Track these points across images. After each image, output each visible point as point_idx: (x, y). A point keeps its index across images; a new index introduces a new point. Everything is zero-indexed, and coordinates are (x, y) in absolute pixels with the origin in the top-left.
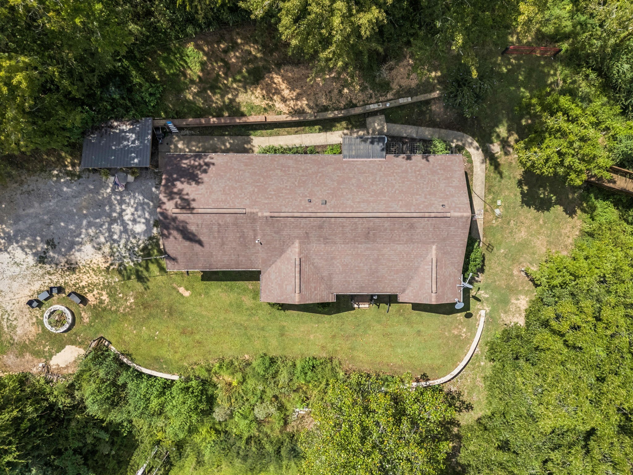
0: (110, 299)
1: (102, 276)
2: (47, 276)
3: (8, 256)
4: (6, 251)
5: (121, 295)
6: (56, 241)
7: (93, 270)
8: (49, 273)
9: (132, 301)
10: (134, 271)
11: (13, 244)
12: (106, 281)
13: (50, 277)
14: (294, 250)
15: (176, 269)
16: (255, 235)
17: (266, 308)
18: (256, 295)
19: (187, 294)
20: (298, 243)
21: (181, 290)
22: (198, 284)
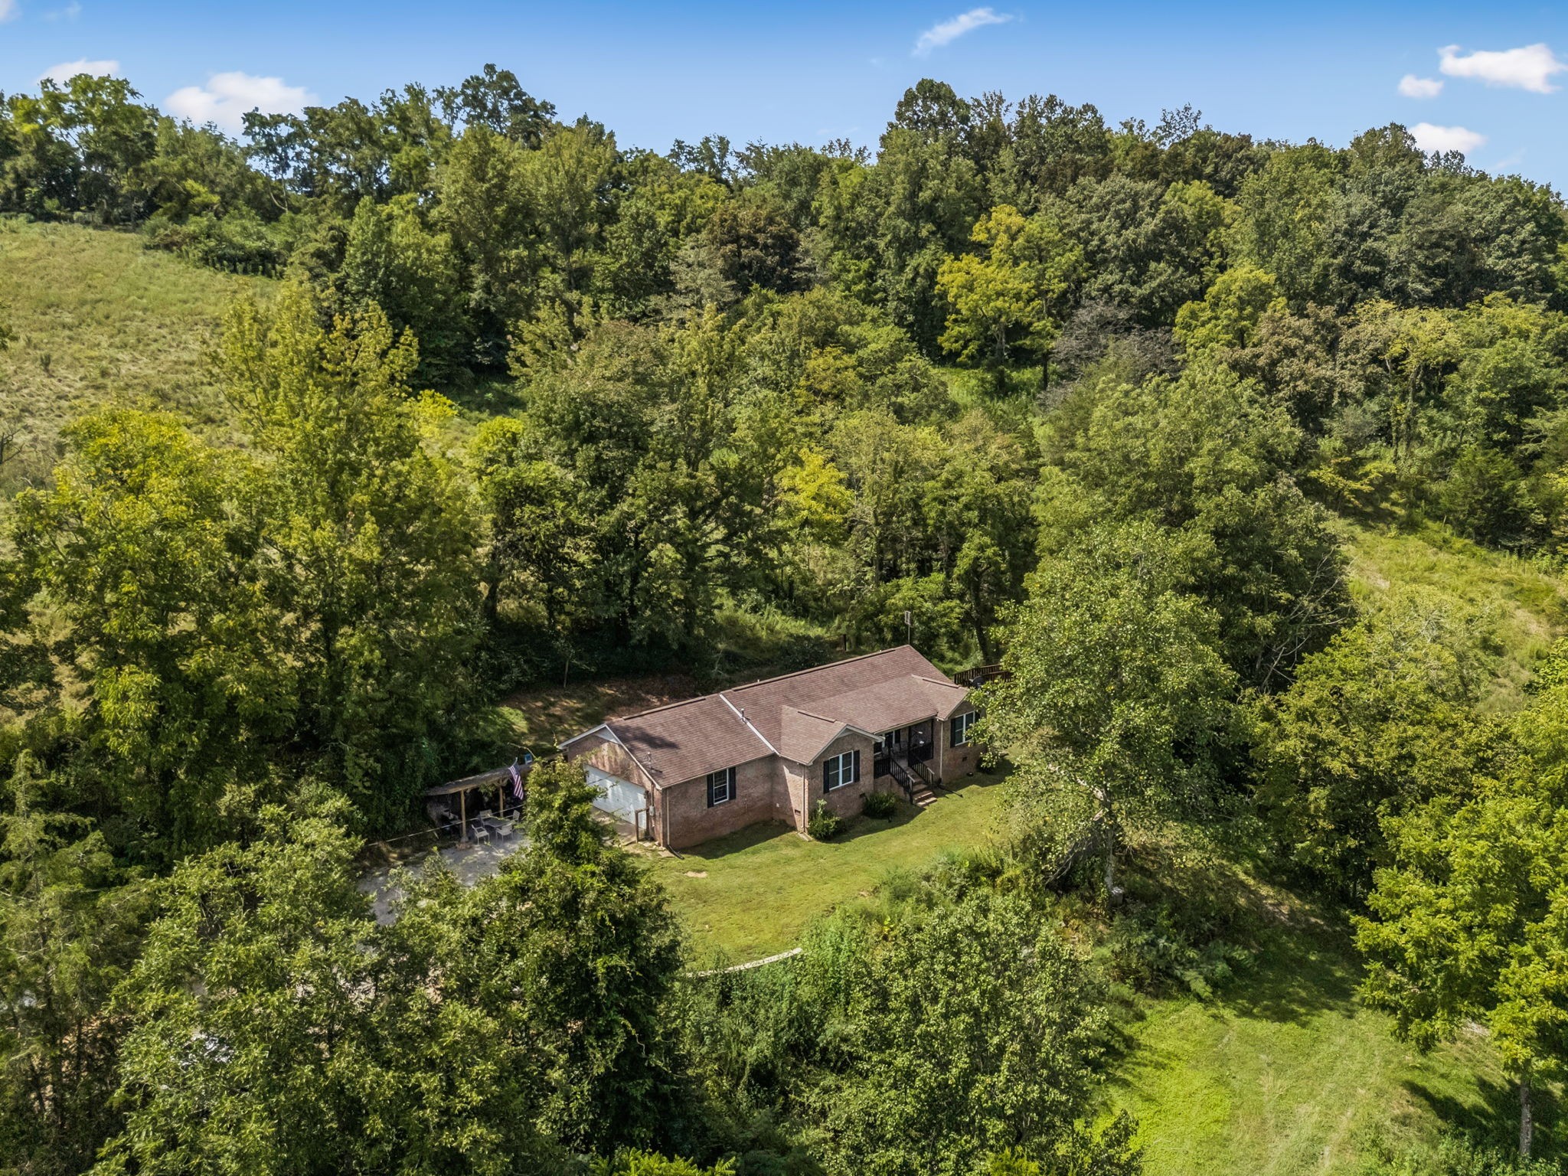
14: (788, 712)
15: (672, 782)
16: (734, 717)
17: (823, 847)
18: (796, 844)
19: (704, 875)
20: (785, 707)
21: (691, 874)
22: (707, 862)
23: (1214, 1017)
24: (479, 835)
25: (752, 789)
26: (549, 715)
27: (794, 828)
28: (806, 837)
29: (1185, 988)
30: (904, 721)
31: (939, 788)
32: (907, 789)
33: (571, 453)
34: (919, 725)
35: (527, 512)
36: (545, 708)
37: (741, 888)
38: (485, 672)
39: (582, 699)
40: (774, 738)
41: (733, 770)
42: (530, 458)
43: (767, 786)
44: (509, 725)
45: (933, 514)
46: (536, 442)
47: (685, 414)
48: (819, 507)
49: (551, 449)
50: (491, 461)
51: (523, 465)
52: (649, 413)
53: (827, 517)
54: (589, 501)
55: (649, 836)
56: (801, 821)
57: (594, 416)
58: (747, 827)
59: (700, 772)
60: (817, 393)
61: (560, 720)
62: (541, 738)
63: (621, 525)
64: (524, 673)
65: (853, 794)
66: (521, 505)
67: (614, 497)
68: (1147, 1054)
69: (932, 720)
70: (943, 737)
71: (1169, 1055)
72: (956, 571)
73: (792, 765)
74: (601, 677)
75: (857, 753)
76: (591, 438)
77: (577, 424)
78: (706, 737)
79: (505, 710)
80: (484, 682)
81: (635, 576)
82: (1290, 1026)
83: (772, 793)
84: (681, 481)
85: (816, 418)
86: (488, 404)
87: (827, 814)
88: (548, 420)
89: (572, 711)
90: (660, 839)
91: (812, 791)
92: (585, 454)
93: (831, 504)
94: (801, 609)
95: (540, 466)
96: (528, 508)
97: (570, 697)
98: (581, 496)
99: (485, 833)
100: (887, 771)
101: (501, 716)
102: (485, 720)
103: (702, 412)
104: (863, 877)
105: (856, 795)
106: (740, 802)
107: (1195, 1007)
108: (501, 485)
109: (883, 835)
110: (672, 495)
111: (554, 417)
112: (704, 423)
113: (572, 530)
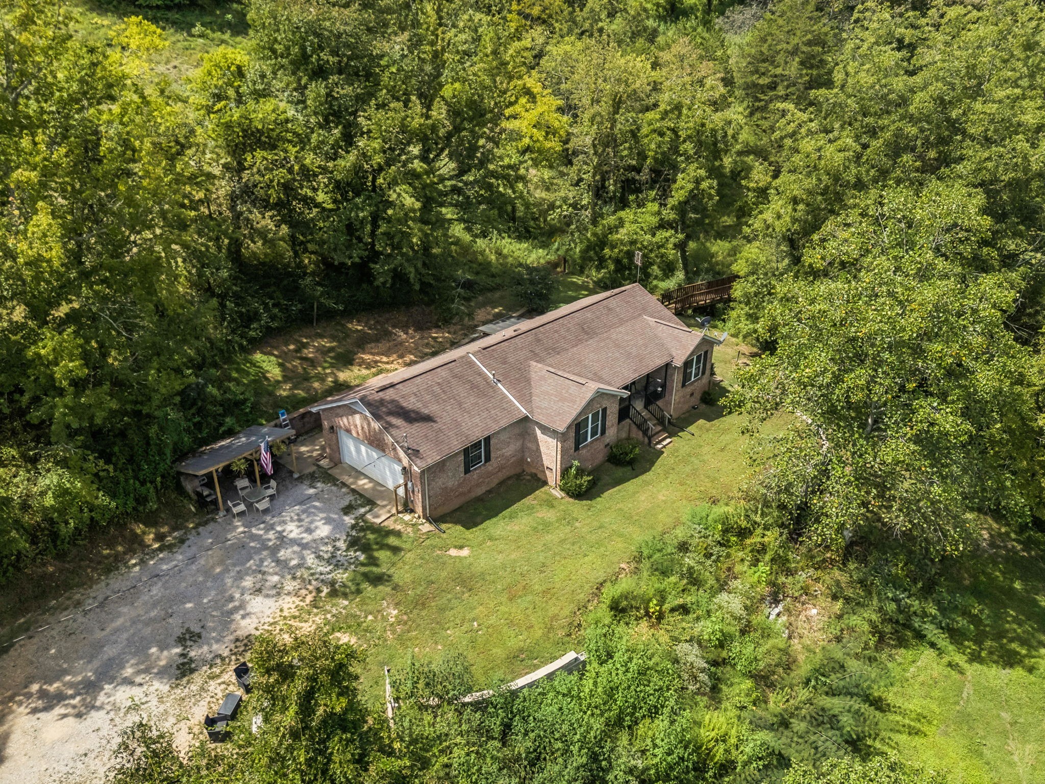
0: (356, 634)
1: (316, 615)
2: (213, 684)
3: (102, 713)
4: (93, 707)
5: (370, 617)
6: (196, 629)
7: (295, 617)
8: (213, 677)
9: (395, 612)
10: (359, 578)
11: (103, 689)
12: (329, 616)
13: (219, 681)
14: (537, 369)
15: (430, 461)
16: (486, 378)
17: (577, 507)
18: (550, 503)
19: (465, 552)
20: (533, 363)
21: (453, 552)
22: (468, 534)
23: (950, 665)
24: (235, 510)
25: (505, 451)
26: (302, 359)
27: (545, 483)
28: (558, 493)
29: (920, 636)
30: (645, 371)
31: (674, 427)
32: (645, 432)
33: (301, 89)
34: (658, 371)
35: (258, 158)
36: (298, 350)
37: (504, 567)
38: (233, 320)
39: (333, 338)
40: (527, 399)
41: (488, 440)
42: (260, 95)
43: (519, 444)
44: (263, 375)
45: (653, 146)
46: (263, 76)
47: (415, 43)
48: (539, 135)
49: (279, 85)
50: (218, 97)
51: (251, 105)
52: (379, 46)
53: (548, 145)
54: (323, 142)
55: (408, 508)
56: (553, 477)
57: (321, 48)
58: (501, 483)
59: (457, 445)
60: (527, 17)
61: (312, 363)
62: (295, 387)
63: (357, 170)
64: (273, 318)
65: (600, 446)
66: (253, 150)
67: (348, 139)
68: (899, 718)
69: (667, 366)
70: (677, 378)
71: (920, 717)
72: (671, 202)
73: (545, 430)
74: (350, 313)
75: (604, 410)
76: (320, 73)
77: (305, 57)
78: (460, 404)
79: (258, 356)
80: (233, 332)
81: (375, 219)
82: (1018, 673)
83: (523, 449)
84: (416, 122)
85: (527, 43)
86: (229, 25)
87: (580, 472)
88: (274, 51)
89: (325, 352)
90: (419, 510)
91: (564, 452)
92: (316, 90)
93: (550, 131)
94: (524, 233)
95: (267, 106)
96: (259, 154)
97: (321, 336)
98: (314, 138)
99: (242, 507)
100: (627, 416)
101: (254, 364)
102: (238, 370)
103: (432, 44)
104: (619, 544)
105: (602, 446)
106: (494, 464)
107: (928, 654)
108: (228, 126)
109: (630, 486)
110: (409, 135)
111: (279, 48)
112: (436, 55)
113: (307, 174)
